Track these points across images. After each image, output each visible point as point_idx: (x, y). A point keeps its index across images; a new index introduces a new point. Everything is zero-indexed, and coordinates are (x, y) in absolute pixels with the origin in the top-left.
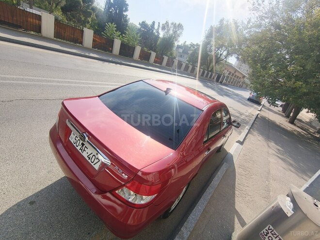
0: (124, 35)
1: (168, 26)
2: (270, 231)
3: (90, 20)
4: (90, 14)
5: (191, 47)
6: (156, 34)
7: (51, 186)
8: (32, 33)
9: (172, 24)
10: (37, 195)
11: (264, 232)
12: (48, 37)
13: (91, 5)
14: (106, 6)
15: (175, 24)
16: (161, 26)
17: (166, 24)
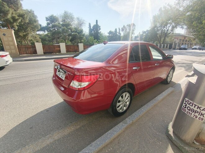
0: (99, 40)
1: (125, 28)
2: (186, 103)
3: (83, 41)
4: (82, 38)
5: (143, 34)
6: (119, 35)
7: (57, 105)
8: (57, 53)
9: (127, 26)
10: (50, 108)
11: (184, 106)
12: (64, 53)
13: (82, 34)
14: (89, 32)
15: (129, 25)
16: (121, 29)
17: (124, 27)
